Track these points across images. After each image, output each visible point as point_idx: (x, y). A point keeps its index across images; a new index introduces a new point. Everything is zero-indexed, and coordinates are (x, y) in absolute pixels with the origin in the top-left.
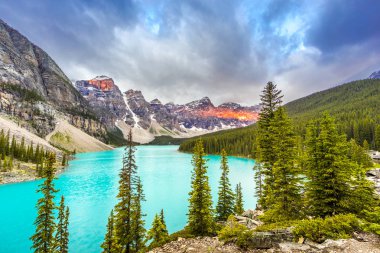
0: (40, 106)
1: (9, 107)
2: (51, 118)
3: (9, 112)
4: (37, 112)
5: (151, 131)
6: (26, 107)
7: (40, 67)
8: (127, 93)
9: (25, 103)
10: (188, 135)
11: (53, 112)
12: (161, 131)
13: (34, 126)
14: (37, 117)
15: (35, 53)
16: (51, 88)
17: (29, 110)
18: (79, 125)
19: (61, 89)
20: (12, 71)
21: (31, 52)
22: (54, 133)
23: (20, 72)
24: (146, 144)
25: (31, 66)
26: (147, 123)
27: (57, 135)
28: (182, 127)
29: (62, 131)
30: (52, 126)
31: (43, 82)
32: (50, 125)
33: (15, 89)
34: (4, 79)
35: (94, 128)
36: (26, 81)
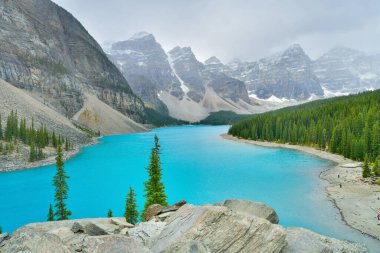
0: (66, 81)
1: (39, 84)
2: (79, 94)
3: (39, 90)
4: (64, 87)
5: (205, 105)
6: (54, 82)
7: (65, 33)
8: (173, 52)
9: (52, 77)
11: (80, 86)
12: (220, 105)
13: (63, 104)
14: (63, 93)
15: (60, 17)
16: (78, 57)
17: (57, 85)
18: (110, 101)
19: (88, 57)
20: (37, 42)
21: (55, 17)
22: (82, 111)
23: (45, 43)
25: (55, 33)
26: (201, 93)
27: (85, 113)
28: (254, 96)
29: (90, 109)
30: (80, 103)
31: (70, 51)
32: (78, 101)
33: (42, 63)
34: (33, 52)
35: (127, 103)
36: (52, 52)
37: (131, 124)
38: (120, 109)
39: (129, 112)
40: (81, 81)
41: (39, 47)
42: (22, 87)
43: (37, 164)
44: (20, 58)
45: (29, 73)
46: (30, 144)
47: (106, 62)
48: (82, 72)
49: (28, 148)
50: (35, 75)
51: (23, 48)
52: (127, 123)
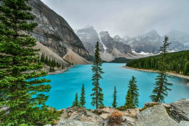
0: (61, 43)
1: (51, 44)
2: (65, 48)
3: (51, 46)
4: (60, 46)
5: (113, 55)
6: (57, 43)
7: (61, 25)
8: (100, 33)
10: (138, 58)
11: (66, 45)
12: (119, 55)
13: (59, 52)
14: (60, 48)
15: (59, 19)
16: (65, 34)
17: (58, 45)
18: (76, 51)
19: (69, 35)
20: (51, 28)
21: (58, 19)
22: (66, 55)
23: (54, 29)
24: (110, 62)
25: (57, 25)
26: (111, 50)
27: (67, 56)
28: (134, 52)
29: (69, 54)
30: (66, 52)
31: (62, 32)
32: (65, 51)
33: (52, 36)
34: (49, 32)
35: (83, 53)
36: (56, 32)
37: (84, 61)
38: (80, 55)
39: (84, 56)
40: (66, 43)
41: (52, 30)
42: (45, 45)
43: (52, 73)
44: (45, 34)
45: (48, 40)
46: (49, 65)
47: (76, 37)
48: (67, 40)
49: (49, 67)
50: (50, 41)
51: (46, 30)
52: (83, 60)
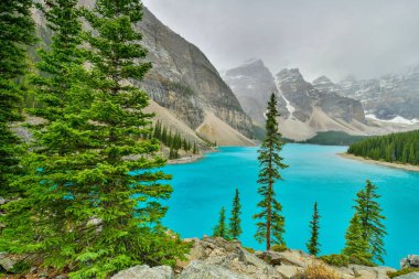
0: (192, 100)
2: (201, 111)
3: (174, 107)
4: (191, 106)
5: (312, 125)
6: (184, 101)
7: (194, 63)
8: (280, 75)
9: (183, 98)
11: (202, 105)
13: (189, 118)
14: (190, 111)
15: (190, 51)
16: (201, 82)
17: (186, 104)
18: (223, 117)
19: (209, 82)
20: (174, 71)
21: (187, 51)
22: (203, 124)
23: (180, 71)
25: (187, 64)
26: (307, 113)
27: (204, 127)
29: (209, 123)
30: (202, 118)
31: (196, 77)
32: (200, 117)
33: (177, 87)
34: (171, 79)
35: (238, 120)
36: (184, 78)
38: (231, 124)
39: (239, 128)
40: (203, 101)
41: (175, 75)
42: (163, 105)
43: (175, 161)
44: (163, 84)
45: (168, 95)
46: (169, 146)
47: (223, 86)
48: (204, 94)
49: (168, 149)
50: (172, 96)
51: (165, 75)
